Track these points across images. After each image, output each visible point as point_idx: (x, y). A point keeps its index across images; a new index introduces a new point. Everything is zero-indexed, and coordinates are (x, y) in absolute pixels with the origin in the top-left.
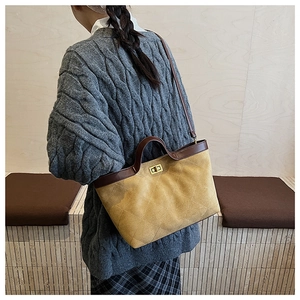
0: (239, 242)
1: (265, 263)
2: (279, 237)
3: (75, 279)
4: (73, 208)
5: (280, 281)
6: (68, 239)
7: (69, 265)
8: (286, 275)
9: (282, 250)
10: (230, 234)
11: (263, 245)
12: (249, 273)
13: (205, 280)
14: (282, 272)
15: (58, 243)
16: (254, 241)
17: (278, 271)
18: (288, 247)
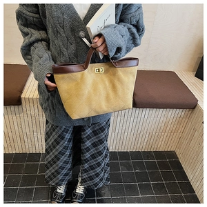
1: (158, 129)
2: (170, 113)
3: (29, 140)
4: (24, 93)
6: (22, 115)
7: (24, 132)
9: (170, 122)
10: (137, 112)
11: (158, 119)
12: (147, 135)
13: (118, 140)
14: (169, 135)
15: (14, 117)
16: (153, 116)
17: (166, 134)
18: (174, 120)
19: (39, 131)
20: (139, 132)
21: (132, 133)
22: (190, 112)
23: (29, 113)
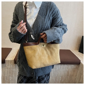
0: (58, 68)
1: (65, 75)
2: (69, 67)
3: (7, 80)
4: (7, 58)
5: (69, 80)
6: (5, 68)
7: (5, 76)
8: (71, 78)
9: (70, 71)
11: (64, 69)
12: (60, 78)
14: (70, 77)
16: (62, 68)
17: (69, 77)
18: (72, 70)
19: (12, 76)
20: (57, 76)
21: (54, 77)
22: (78, 66)
23: (8, 67)
